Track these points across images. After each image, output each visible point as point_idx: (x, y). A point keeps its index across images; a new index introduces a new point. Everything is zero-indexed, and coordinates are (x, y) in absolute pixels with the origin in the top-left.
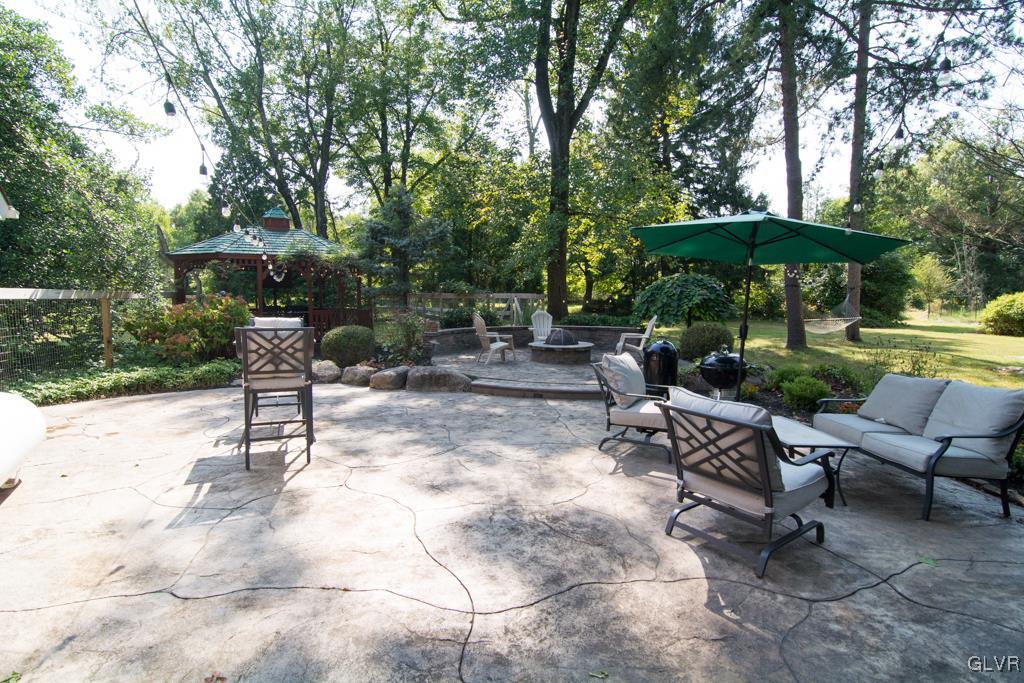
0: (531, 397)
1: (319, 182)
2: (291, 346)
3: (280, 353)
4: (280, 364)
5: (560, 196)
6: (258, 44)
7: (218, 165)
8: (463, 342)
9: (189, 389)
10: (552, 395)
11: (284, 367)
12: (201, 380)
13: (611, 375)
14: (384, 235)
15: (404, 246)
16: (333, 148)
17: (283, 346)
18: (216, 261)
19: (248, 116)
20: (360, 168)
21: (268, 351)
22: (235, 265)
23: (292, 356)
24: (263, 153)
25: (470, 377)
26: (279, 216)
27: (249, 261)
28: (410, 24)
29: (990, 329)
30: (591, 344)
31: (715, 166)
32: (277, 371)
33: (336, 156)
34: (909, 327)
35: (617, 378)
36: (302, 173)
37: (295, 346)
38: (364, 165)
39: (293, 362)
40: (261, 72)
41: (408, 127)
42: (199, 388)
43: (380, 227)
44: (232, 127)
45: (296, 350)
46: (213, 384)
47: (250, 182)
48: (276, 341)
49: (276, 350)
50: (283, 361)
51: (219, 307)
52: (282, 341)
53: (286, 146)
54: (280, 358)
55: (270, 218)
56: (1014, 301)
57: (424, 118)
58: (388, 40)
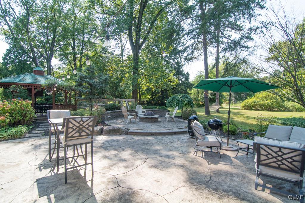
0: (150, 135)
1: (49, 60)
2: (87, 124)
3: (83, 128)
4: (82, 132)
5: (136, 70)
6: (27, 10)
7: (8, 50)
8: (113, 115)
9: (6, 140)
10: (158, 134)
11: (83, 134)
12: (12, 136)
13: (197, 129)
14: (85, 78)
15: (93, 83)
16: (55, 49)
17: (84, 125)
18: (15, 86)
19: (22, 34)
20: (64, 56)
21: (77, 127)
22: (23, 88)
23: (87, 129)
24: (26, 47)
25: (127, 129)
26: (40, 70)
27: (29, 86)
28: (85, 12)
29: (243, 109)
30: (159, 116)
31: (175, 64)
32: (80, 136)
33: (56, 51)
34: (224, 108)
35: (199, 130)
36: (42, 55)
37: (89, 124)
38: (66, 55)
39: (87, 131)
40: (28, 19)
41: (83, 44)
42: (11, 139)
43: (84, 75)
44: (14, 37)
45: (89, 126)
46: (18, 137)
47: (21, 57)
48: (81, 123)
49: (81, 127)
50: (83, 131)
51: (18, 104)
52: (84, 122)
53: (36, 46)
54: (82, 130)
55: (36, 70)
56: (248, 102)
57: (89, 42)
58: (76, 16)
